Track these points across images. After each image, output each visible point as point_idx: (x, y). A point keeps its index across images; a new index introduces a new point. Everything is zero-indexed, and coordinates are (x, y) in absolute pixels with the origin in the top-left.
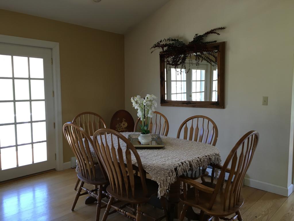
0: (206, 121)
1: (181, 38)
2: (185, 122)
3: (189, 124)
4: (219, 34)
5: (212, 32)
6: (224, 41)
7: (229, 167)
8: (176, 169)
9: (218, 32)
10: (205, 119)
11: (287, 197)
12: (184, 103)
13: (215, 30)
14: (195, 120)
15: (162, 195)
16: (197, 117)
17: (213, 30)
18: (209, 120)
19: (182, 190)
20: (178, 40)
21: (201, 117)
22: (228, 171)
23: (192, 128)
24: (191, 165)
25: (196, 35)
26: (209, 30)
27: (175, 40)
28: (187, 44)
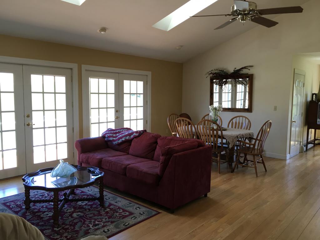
0: (244, 119)
1: (225, 69)
2: (232, 119)
3: (234, 120)
4: (249, 70)
5: (245, 68)
6: (252, 73)
7: (259, 138)
8: (237, 136)
9: (249, 68)
10: (243, 118)
11: (286, 160)
12: (226, 109)
13: (247, 67)
14: (238, 118)
15: (231, 147)
16: (239, 116)
17: (246, 67)
18: (246, 118)
19: (235, 150)
20: (223, 71)
21: (241, 116)
22: (258, 140)
23: (236, 123)
24: (243, 135)
25: (235, 68)
26: (244, 66)
27: (221, 71)
28: (229, 73)
